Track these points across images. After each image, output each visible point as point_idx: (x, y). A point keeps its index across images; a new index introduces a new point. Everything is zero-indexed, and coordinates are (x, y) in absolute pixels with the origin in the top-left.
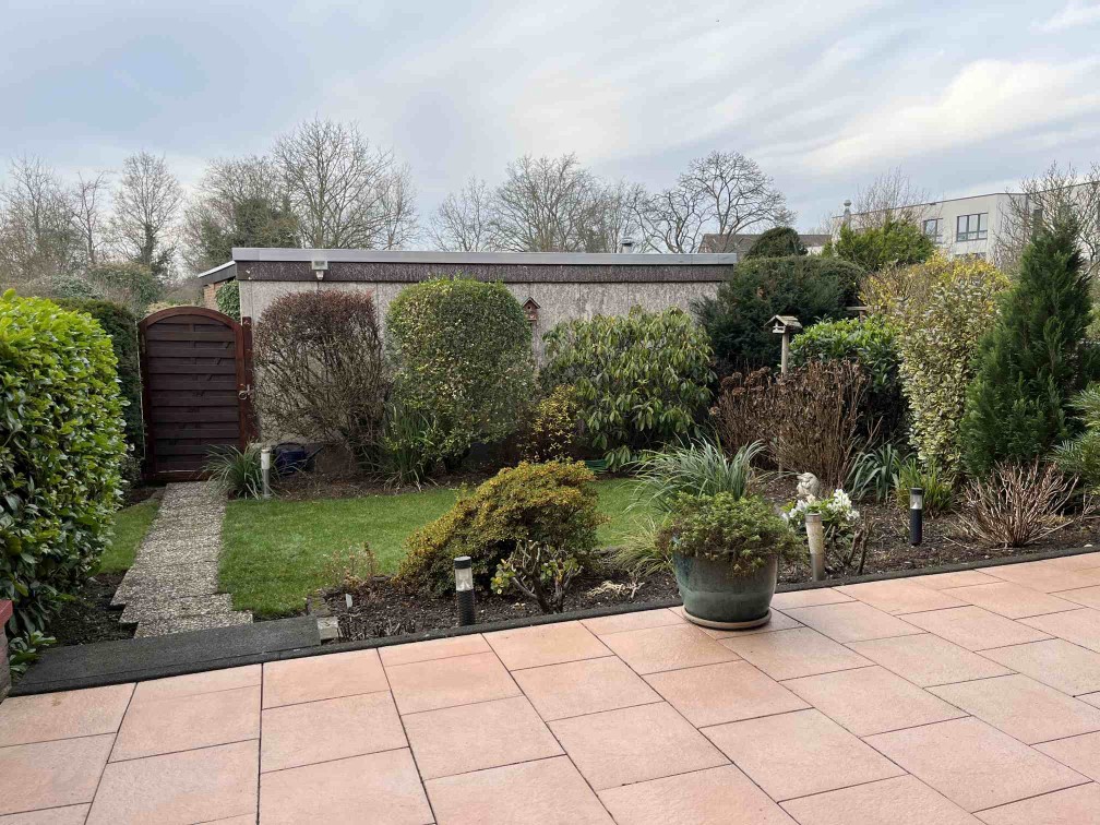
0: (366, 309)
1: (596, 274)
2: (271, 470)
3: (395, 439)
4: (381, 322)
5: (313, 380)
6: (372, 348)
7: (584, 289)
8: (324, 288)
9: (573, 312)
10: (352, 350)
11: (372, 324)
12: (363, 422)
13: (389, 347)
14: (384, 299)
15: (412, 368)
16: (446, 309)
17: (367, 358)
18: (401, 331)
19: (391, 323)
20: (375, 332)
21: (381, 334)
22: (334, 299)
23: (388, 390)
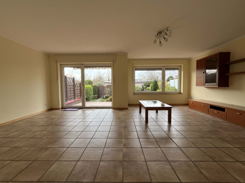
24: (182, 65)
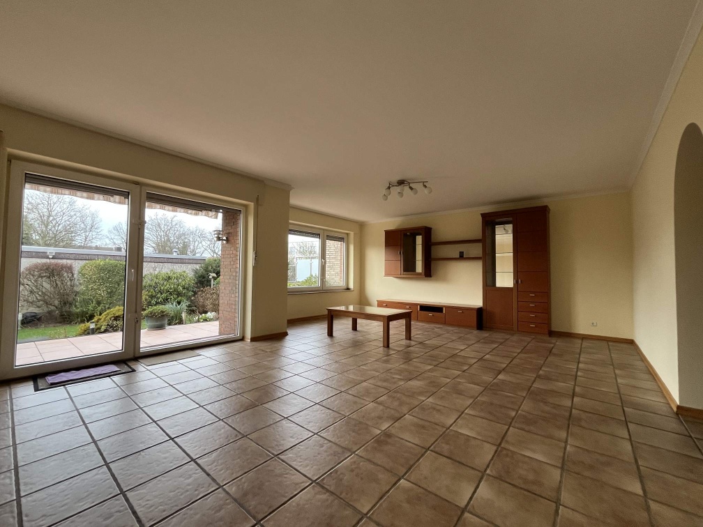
0: (70, 269)
1: (160, 260)
2: (22, 320)
3: (78, 308)
4: (76, 272)
5: (44, 290)
6: (71, 280)
7: (156, 264)
8: (53, 261)
9: (152, 271)
10: (62, 280)
11: (72, 273)
12: (65, 303)
13: (78, 280)
14: (77, 265)
15: (87, 287)
16: (101, 269)
17: (69, 283)
18: (83, 275)
19: (80, 273)
20: (73, 276)
21: (75, 276)
22: (56, 265)
23: (77, 293)
24: (352, 234)
